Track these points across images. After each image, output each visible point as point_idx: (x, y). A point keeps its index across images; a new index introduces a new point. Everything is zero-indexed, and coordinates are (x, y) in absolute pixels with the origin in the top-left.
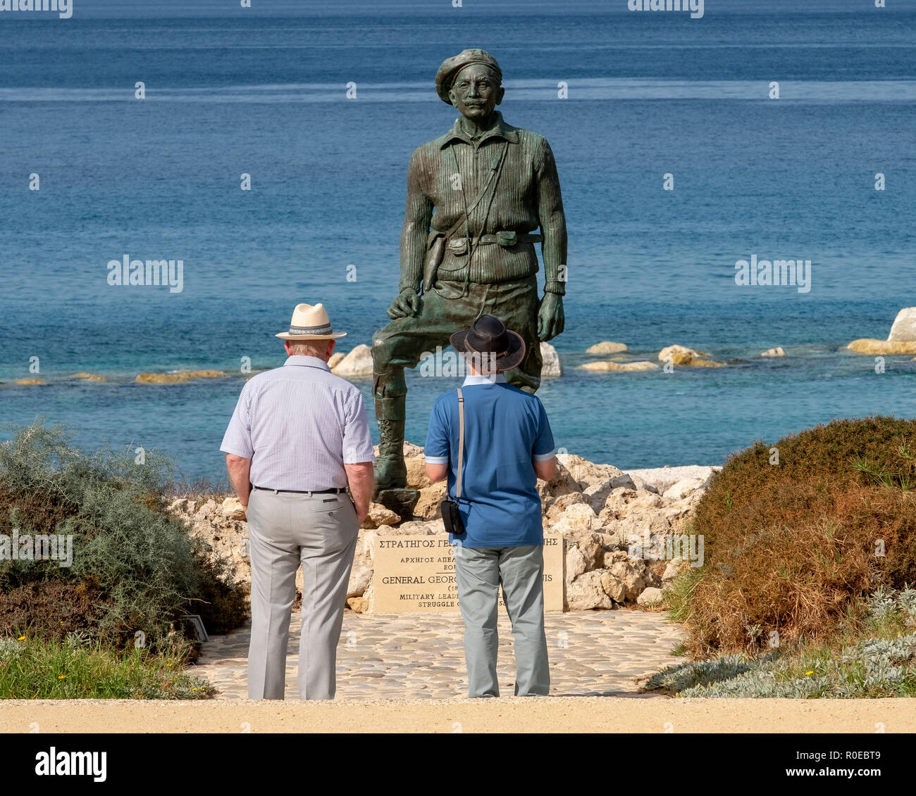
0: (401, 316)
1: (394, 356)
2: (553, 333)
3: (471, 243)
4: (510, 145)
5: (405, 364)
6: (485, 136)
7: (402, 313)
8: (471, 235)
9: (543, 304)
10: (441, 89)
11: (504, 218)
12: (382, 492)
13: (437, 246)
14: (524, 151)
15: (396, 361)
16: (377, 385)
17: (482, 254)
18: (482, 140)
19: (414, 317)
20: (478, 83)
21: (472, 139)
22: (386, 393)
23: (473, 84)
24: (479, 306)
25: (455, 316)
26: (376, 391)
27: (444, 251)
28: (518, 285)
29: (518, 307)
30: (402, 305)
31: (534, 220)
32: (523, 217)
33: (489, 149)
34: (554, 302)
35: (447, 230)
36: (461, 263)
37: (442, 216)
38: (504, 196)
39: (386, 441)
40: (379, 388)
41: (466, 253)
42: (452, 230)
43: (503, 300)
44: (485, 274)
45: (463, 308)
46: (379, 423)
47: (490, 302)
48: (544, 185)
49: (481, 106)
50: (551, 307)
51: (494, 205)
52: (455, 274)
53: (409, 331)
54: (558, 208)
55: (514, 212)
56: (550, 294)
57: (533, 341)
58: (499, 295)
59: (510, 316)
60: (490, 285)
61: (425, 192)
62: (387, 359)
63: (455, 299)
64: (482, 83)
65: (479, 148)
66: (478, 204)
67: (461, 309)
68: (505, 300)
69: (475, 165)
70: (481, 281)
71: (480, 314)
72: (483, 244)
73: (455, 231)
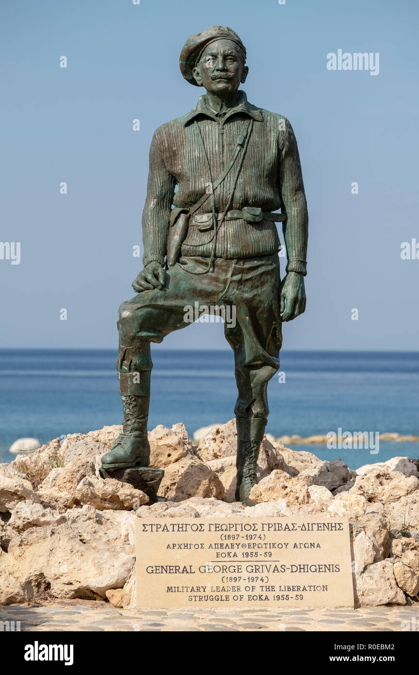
0: (148, 289)
1: (142, 328)
2: (296, 312)
3: (216, 218)
4: (255, 122)
5: (153, 337)
6: (230, 112)
7: (149, 285)
8: (217, 211)
9: (286, 283)
10: (186, 67)
11: (251, 193)
12: (128, 471)
13: (181, 222)
14: (268, 129)
15: (144, 334)
16: (123, 360)
17: (228, 229)
18: (227, 116)
19: (161, 289)
20: (225, 57)
21: (217, 115)
22: (133, 367)
23: (220, 58)
24: (225, 282)
25: (201, 291)
26: (121, 365)
27: (188, 227)
28: (263, 262)
29: (263, 284)
30: (149, 277)
31: (278, 198)
32: (268, 194)
33: (234, 125)
34: (297, 281)
35: (191, 205)
36: (206, 238)
37: (186, 192)
38: (250, 172)
39: (130, 417)
40: (125, 362)
41: (212, 228)
42: (196, 206)
43: (249, 276)
44: (232, 249)
45: (209, 284)
46: (124, 398)
47: (236, 277)
48: (288, 163)
49: (229, 80)
50: (295, 286)
51: (240, 180)
52: (201, 249)
53: (157, 303)
54: (299, 188)
55: (260, 188)
56: (293, 274)
57: (275, 320)
58: (245, 271)
59: (255, 293)
60: (236, 260)
61: (169, 168)
62: (134, 331)
63: (201, 274)
64: (229, 57)
65: (224, 124)
66: (224, 179)
67: (207, 284)
68: (251, 277)
69: (221, 141)
70: (227, 256)
71: (226, 290)
72: (229, 219)
73: (200, 207)
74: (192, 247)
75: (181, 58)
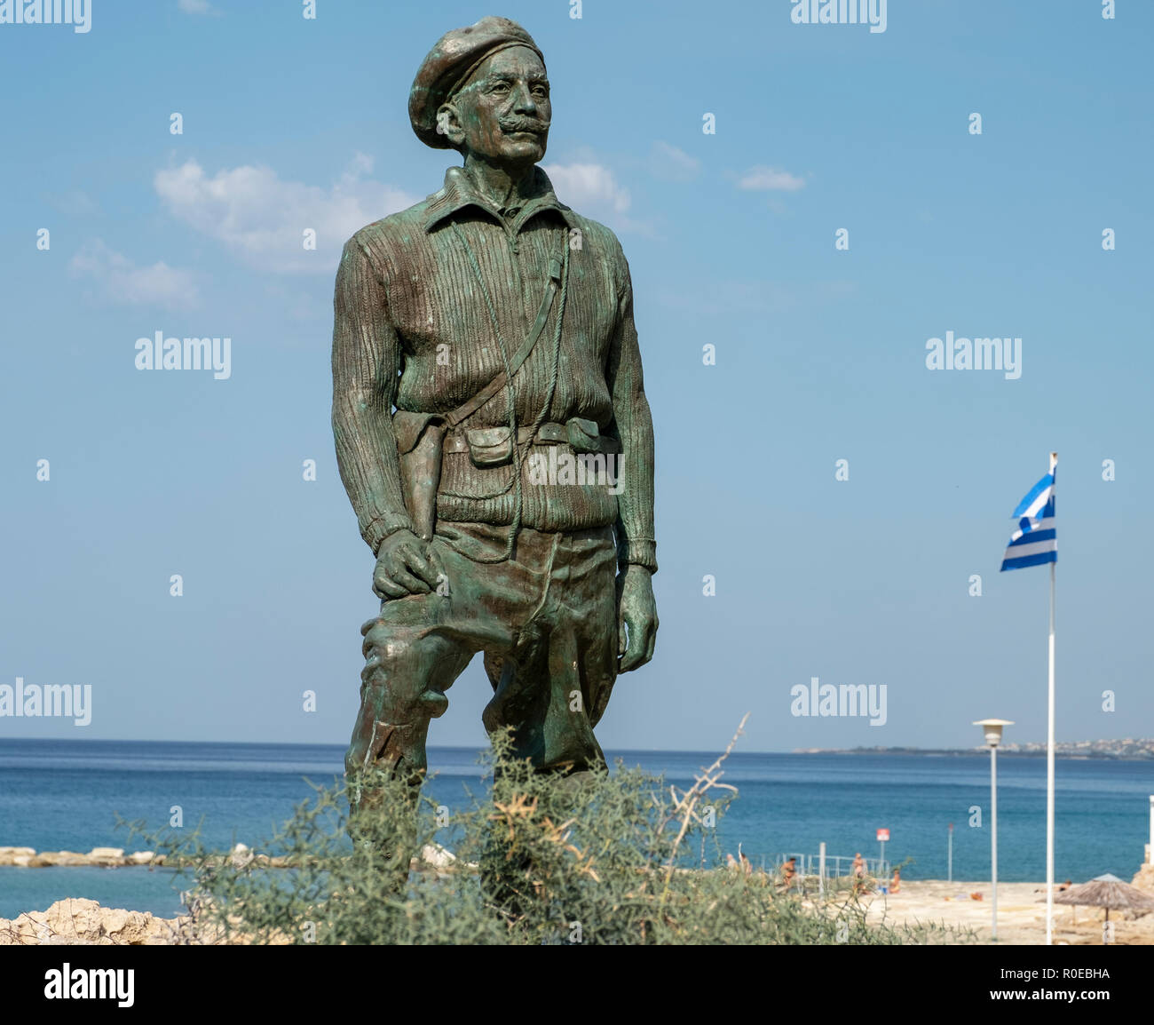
0: (418, 592)
3: (515, 439)
6: (529, 208)
7: (421, 583)
8: (519, 421)
9: (628, 589)
11: (583, 389)
13: (430, 444)
18: (526, 215)
20: (531, 86)
21: (501, 212)
23: (523, 87)
24: (540, 581)
25: (499, 599)
28: (599, 542)
29: (599, 590)
30: (421, 564)
32: (603, 392)
33: (537, 238)
35: (452, 408)
36: (495, 482)
38: (577, 343)
42: (465, 409)
43: (580, 571)
44: (553, 510)
45: (511, 586)
47: (561, 573)
50: (646, 596)
51: (564, 358)
52: (488, 505)
56: (637, 569)
57: (608, 671)
58: (574, 560)
59: (589, 609)
60: (561, 534)
61: (399, 320)
62: (417, 689)
63: (492, 562)
64: (538, 86)
65: (520, 232)
66: (530, 354)
67: (506, 586)
68: (584, 572)
69: (515, 269)
70: (544, 526)
71: (544, 600)
72: (544, 442)
73: (473, 413)
74: (466, 501)
75: (421, 78)
